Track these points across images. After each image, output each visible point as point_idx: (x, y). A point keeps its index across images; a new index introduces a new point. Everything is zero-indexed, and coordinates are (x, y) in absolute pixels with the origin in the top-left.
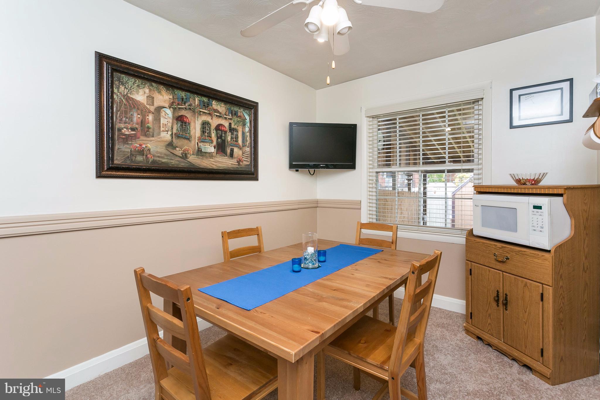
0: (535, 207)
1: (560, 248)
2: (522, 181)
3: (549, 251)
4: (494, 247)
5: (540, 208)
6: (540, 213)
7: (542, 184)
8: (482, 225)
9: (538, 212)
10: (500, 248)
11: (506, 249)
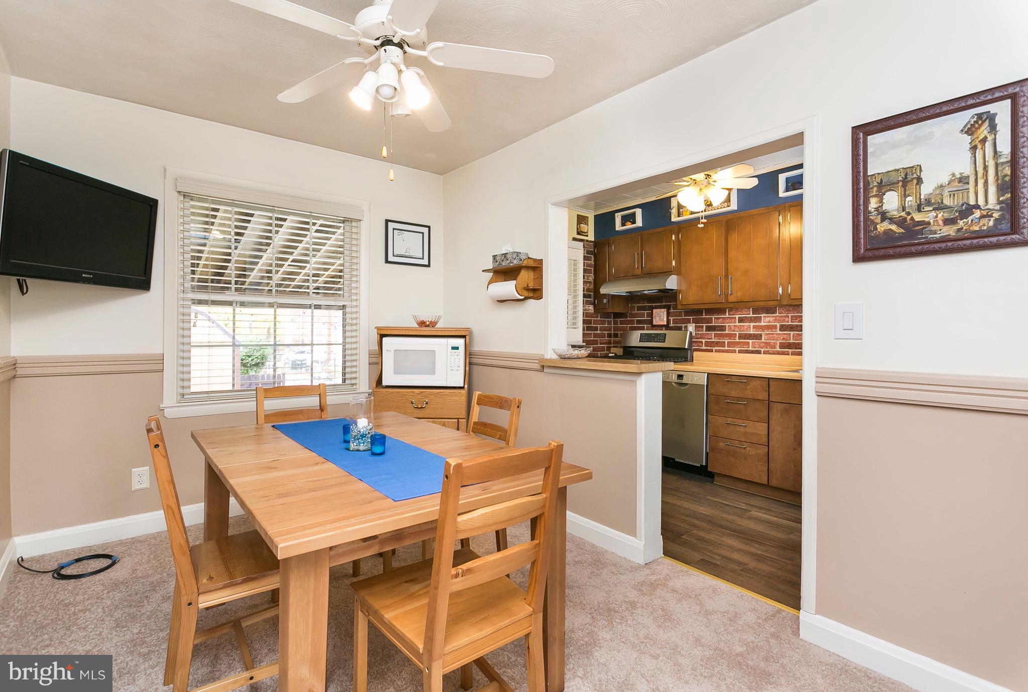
0: (453, 348)
3: (464, 388)
4: (411, 394)
5: (457, 348)
6: (457, 354)
8: (395, 371)
9: (455, 353)
10: (418, 394)
11: (425, 393)
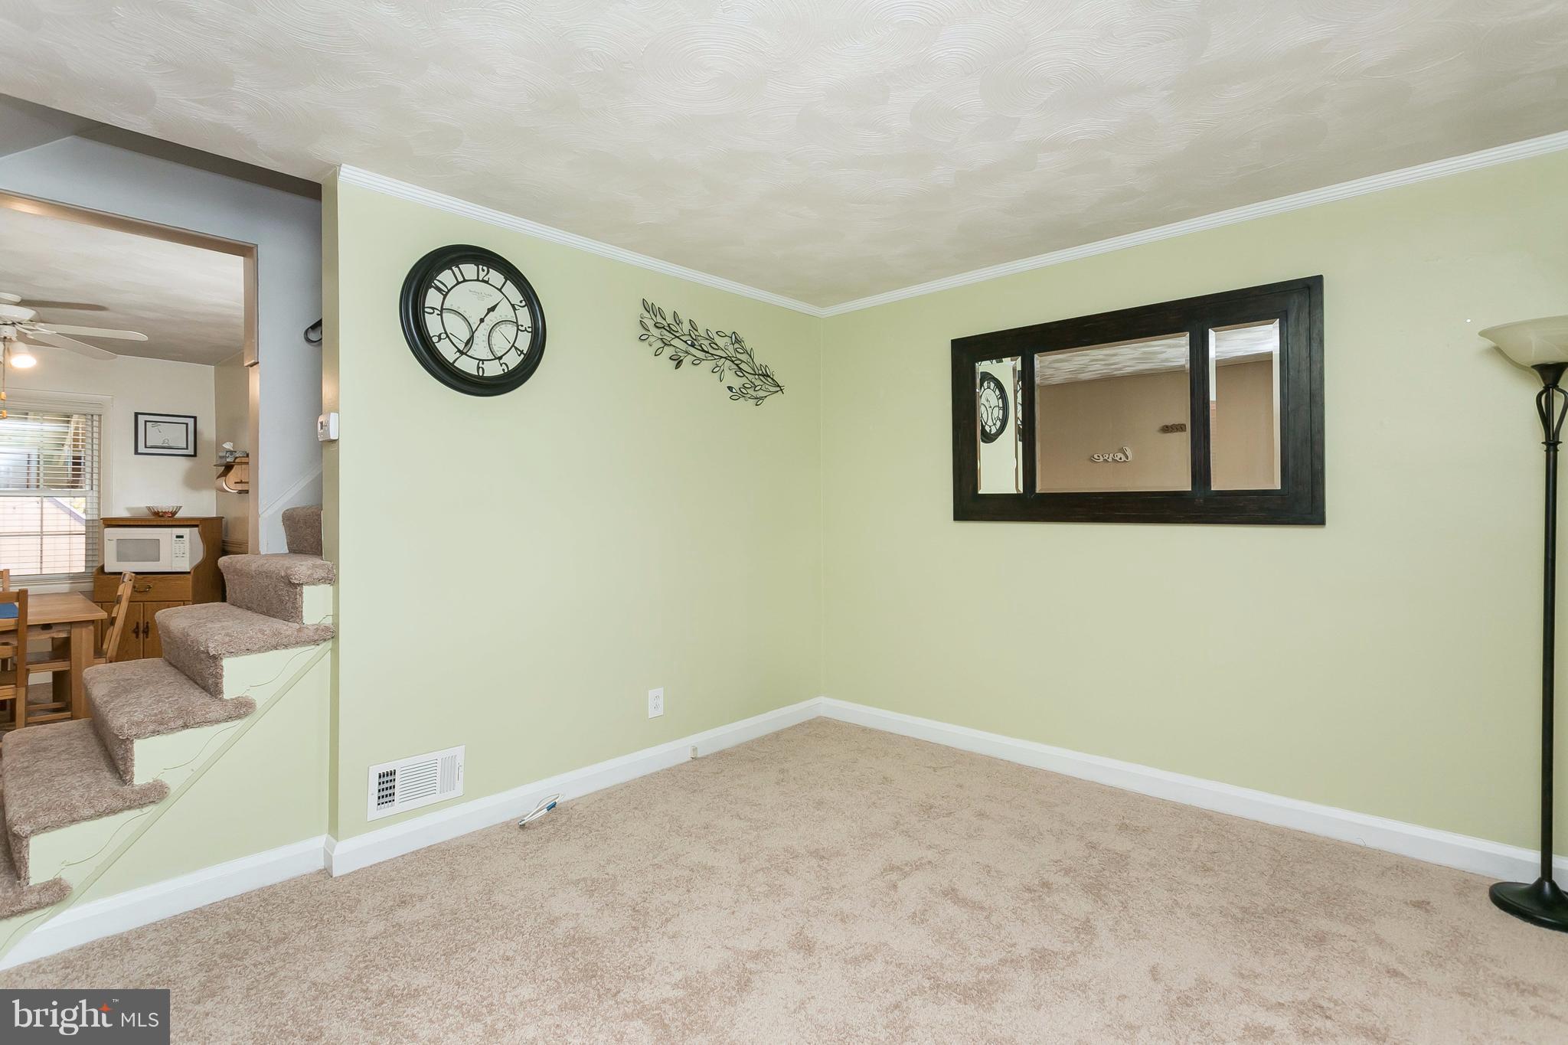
0: (178, 537)
1: (197, 568)
2: (161, 514)
3: (189, 573)
5: (182, 537)
6: (182, 542)
7: (177, 516)
8: (118, 559)
9: (180, 541)
